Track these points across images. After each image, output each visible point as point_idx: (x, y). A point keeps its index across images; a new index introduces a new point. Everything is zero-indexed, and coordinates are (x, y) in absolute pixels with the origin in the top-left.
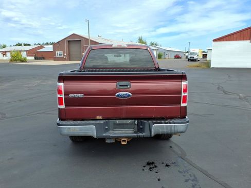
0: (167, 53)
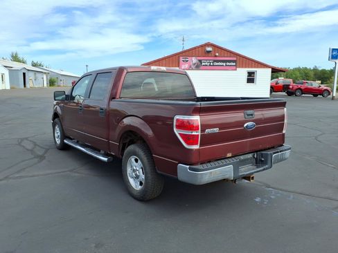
0: (61, 78)
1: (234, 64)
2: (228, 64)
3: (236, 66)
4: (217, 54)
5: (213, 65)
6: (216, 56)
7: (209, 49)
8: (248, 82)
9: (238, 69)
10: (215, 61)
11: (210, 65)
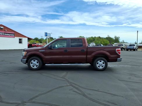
1: (13, 35)
2: (11, 35)
3: (14, 36)
4: (6, 30)
5: (4, 35)
6: (5, 31)
7: (2, 27)
8: (19, 43)
9: (15, 37)
10: (5, 33)
11: (3, 35)
